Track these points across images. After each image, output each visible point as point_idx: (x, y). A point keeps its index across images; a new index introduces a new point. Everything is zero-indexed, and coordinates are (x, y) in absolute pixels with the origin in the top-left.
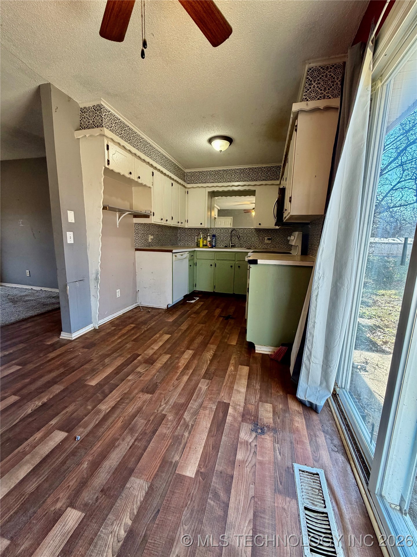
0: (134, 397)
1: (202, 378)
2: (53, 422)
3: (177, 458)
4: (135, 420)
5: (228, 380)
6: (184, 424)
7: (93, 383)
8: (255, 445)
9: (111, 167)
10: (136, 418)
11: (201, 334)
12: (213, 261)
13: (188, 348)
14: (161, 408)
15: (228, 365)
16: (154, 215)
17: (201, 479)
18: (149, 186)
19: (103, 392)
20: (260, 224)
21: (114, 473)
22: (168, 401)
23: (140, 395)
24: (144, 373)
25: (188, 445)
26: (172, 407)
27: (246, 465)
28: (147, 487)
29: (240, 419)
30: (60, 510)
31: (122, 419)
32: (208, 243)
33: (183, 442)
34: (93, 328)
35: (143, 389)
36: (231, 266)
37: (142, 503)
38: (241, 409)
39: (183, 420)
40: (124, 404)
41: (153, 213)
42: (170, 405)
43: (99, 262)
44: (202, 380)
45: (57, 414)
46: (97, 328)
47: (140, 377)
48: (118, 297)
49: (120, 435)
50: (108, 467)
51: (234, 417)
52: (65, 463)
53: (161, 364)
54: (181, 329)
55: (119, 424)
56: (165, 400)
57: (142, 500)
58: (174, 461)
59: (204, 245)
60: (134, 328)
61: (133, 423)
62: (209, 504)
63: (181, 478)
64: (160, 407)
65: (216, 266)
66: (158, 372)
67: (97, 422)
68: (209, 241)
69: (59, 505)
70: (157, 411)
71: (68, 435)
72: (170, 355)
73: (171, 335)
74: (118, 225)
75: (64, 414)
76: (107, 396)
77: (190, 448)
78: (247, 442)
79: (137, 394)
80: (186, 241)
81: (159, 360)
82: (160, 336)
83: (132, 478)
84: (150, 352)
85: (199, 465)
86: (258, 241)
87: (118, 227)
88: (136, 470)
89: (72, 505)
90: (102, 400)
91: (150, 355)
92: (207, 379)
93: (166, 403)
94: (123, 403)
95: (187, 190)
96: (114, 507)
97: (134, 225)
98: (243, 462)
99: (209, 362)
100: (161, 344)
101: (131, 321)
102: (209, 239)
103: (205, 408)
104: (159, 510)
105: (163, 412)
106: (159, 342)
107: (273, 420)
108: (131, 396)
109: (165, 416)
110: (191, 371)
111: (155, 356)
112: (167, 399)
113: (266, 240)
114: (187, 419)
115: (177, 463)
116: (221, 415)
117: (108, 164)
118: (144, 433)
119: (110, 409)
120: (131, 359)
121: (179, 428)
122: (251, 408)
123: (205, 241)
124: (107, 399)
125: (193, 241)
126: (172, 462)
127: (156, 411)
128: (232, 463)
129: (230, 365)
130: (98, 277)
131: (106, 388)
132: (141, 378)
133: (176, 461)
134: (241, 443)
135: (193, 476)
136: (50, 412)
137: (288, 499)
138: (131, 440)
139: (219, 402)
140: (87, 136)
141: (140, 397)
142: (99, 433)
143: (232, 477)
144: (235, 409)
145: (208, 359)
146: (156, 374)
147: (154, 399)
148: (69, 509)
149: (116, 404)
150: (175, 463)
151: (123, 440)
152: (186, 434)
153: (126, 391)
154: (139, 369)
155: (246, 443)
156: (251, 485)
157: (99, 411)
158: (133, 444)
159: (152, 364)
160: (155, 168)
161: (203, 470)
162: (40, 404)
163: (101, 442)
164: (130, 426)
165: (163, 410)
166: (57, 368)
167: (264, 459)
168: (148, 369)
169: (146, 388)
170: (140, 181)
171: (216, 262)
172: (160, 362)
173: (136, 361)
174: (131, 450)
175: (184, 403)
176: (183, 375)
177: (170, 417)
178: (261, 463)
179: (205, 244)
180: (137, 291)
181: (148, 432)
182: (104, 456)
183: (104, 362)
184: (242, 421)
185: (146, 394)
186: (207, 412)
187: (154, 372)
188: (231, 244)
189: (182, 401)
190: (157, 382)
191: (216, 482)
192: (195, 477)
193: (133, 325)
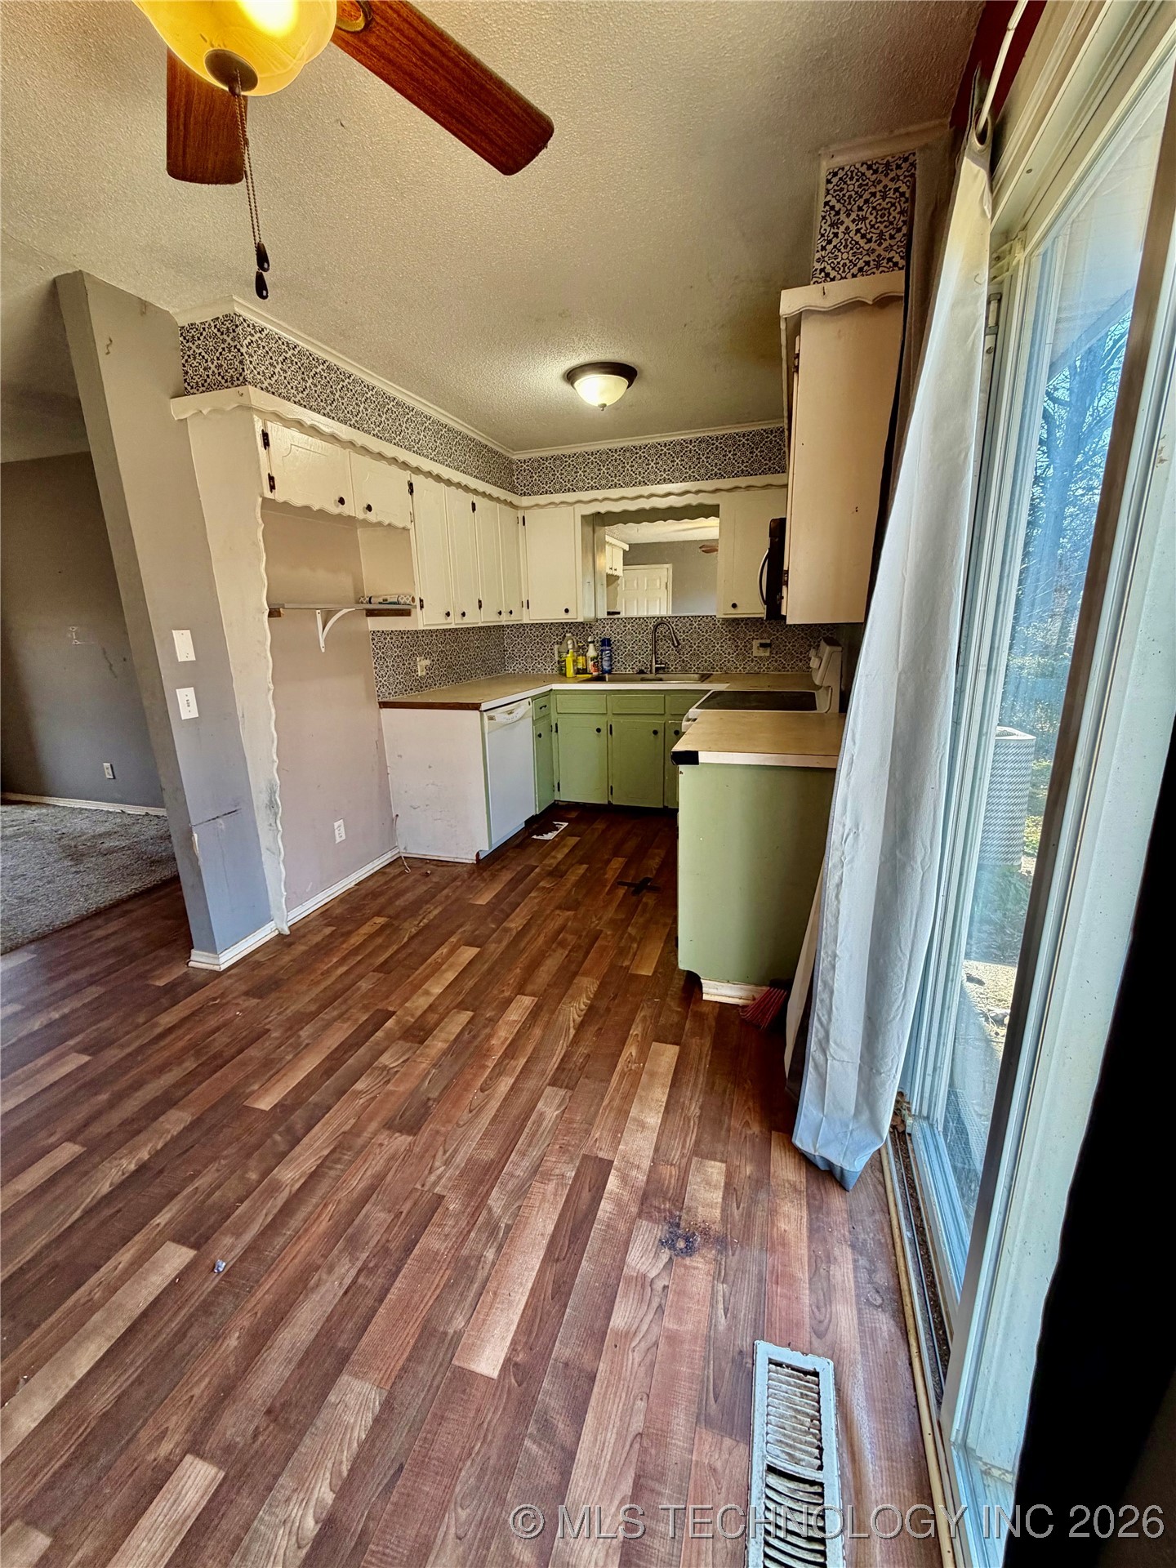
0: (364, 1146)
1: (549, 1085)
2: (162, 1219)
3: (459, 1322)
4: (364, 1211)
5: (617, 1090)
6: (487, 1223)
7: (265, 1103)
8: (665, 1287)
9: (279, 495)
10: (367, 1207)
11: (562, 944)
12: (604, 719)
13: (521, 990)
14: (433, 1178)
15: (623, 1042)
16: (422, 607)
17: (513, 1381)
18: (401, 526)
19: (289, 1130)
20: (734, 606)
21: (301, 1364)
22: (453, 1156)
23: (383, 1137)
24: (397, 1072)
25: (492, 1285)
26: (461, 1175)
27: (633, 1344)
28: (377, 1403)
29: (634, 1209)
30: (167, 1460)
31: (331, 1208)
32: (591, 663)
33: (481, 1275)
34: (277, 933)
35: (393, 1119)
36: (655, 732)
37: (361, 1446)
38: (642, 1178)
39: (484, 1213)
40: (339, 1166)
41: (421, 601)
42: (458, 1167)
43: (273, 761)
44: (549, 1089)
45: (171, 1196)
46: (287, 932)
47: (388, 1082)
48: (338, 840)
49: (325, 1257)
50: (287, 1345)
51: (618, 1202)
52: (185, 1335)
53: (445, 1041)
54: (507, 930)
55: (324, 1225)
56: (445, 1152)
57: (364, 1437)
58: (451, 1331)
59: (578, 669)
60: (383, 928)
61: (356, 1222)
62: (527, 1451)
63: (465, 1378)
64: (430, 1172)
65: (611, 733)
66: (434, 1066)
67: (270, 1218)
68: (592, 659)
69: (165, 1448)
70: (423, 1186)
71: (195, 1256)
72: (470, 1014)
73: (479, 949)
74: (322, 644)
75: (189, 1197)
76: (299, 1141)
77: (495, 1293)
78: (645, 1276)
79: (375, 1134)
80: (529, 660)
81: (440, 1031)
82: (452, 952)
83: (345, 1378)
84: (420, 1003)
85: (514, 1342)
86: (731, 652)
87: (323, 650)
88: (353, 1357)
89: (195, 1447)
90: (284, 1155)
91: (419, 1013)
92: (561, 1087)
93: (447, 1163)
94: (338, 1161)
95: (520, 514)
96: (296, 1454)
97: (371, 637)
98: (627, 1335)
99: (572, 1032)
100: (450, 976)
101: (375, 905)
102: (592, 652)
103: (546, 1177)
104: (401, 1467)
105: (437, 1190)
106: (446, 970)
107: (723, 1210)
108: (360, 1141)
109: (441, 1197)
110: (522, 1061)
111: (432, 1018)
112: (450, 1151)
113: (755, 647)
114: (497, 1210)
115: (458, 1335)
116: (586, 1195)
117: (272, 487)
118: (383, 1251)
119: (302, 1181)
120: (370, 1028)
121: (473, 1235)
122: (669, 1173)
123: (581, 659)
124: (298, 1149)
125: (549, 659)
126: (445, 1333)
127: (418, 1186)
128: (597, 1336)
129: (630, 1040)
130: (276, 800)
131: (298, 1118)
132: (390, 1087)
133: (455, 1332)
134: (629, 1280)
135: (495, 1375)
136: (156, 1190)
137: (728, 1442)
138: (348, 1271)
139: (585, 1157)
140: (205, 412)
141: (381, 1145)
142: (270, 1254)
143: (592, 1378)
144: (624, 1179)
145: (572, 1025)
146: (428, 1073)
147: (417, 1150)
148: (189, 1458)
149: (318, 1167)
150: (452, 1337)
151: (330, 1270)
152: (490, 1254)
153: (346, 1128)
154: (386, 1059)
155: (643, 1282)
156: (639, 1402)
157: (276, 1187)
158: (354, 1282)
159: (422, 1042)
160: (417, 471)
161: (520, 1358)
162: (132, 1167)
163: (275, 1276)
164: (350, 1231)
165: (435, 1184)
166: (178, 1059)
167: (682, 1329)
168: (408, 1059)
169: (401, 1117)
170: (371, 517)
171: (614, 721)
172: (443, 1035)
173: (379, 1034)
174: (346, 1300)
175: (492, 1161)
176: (500, 1074)
177: (453, 1206)
178: (673, 1339)
179: (580, 666)
180: (394, 816)
181: (392, 1246)
182: (278, 1316)
183: (299, 1037)
184: (639, 1215)
185: (397, 1134)
186: (551, 1187)
187: (424, 1066)
188: (656, 662)
189: (489, 1154)
190: (429, 1099)
191: (550, 1393)
192: (499, 1376)
193: (381, 920)
